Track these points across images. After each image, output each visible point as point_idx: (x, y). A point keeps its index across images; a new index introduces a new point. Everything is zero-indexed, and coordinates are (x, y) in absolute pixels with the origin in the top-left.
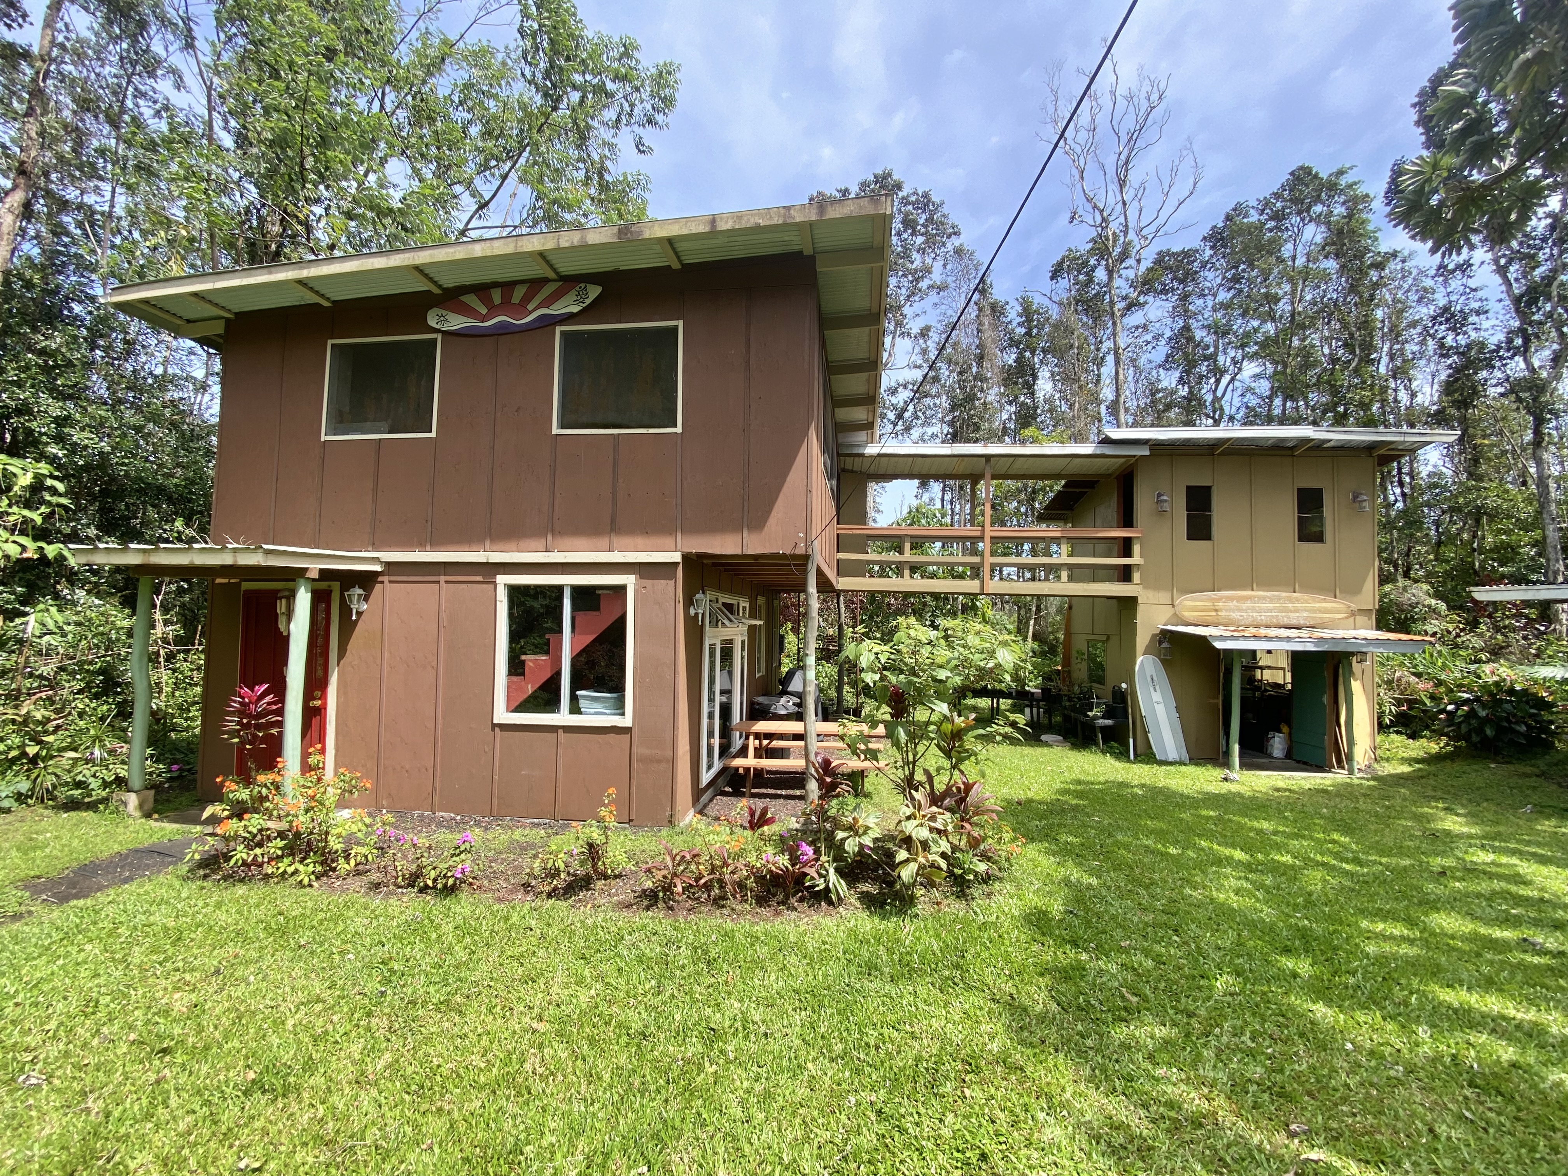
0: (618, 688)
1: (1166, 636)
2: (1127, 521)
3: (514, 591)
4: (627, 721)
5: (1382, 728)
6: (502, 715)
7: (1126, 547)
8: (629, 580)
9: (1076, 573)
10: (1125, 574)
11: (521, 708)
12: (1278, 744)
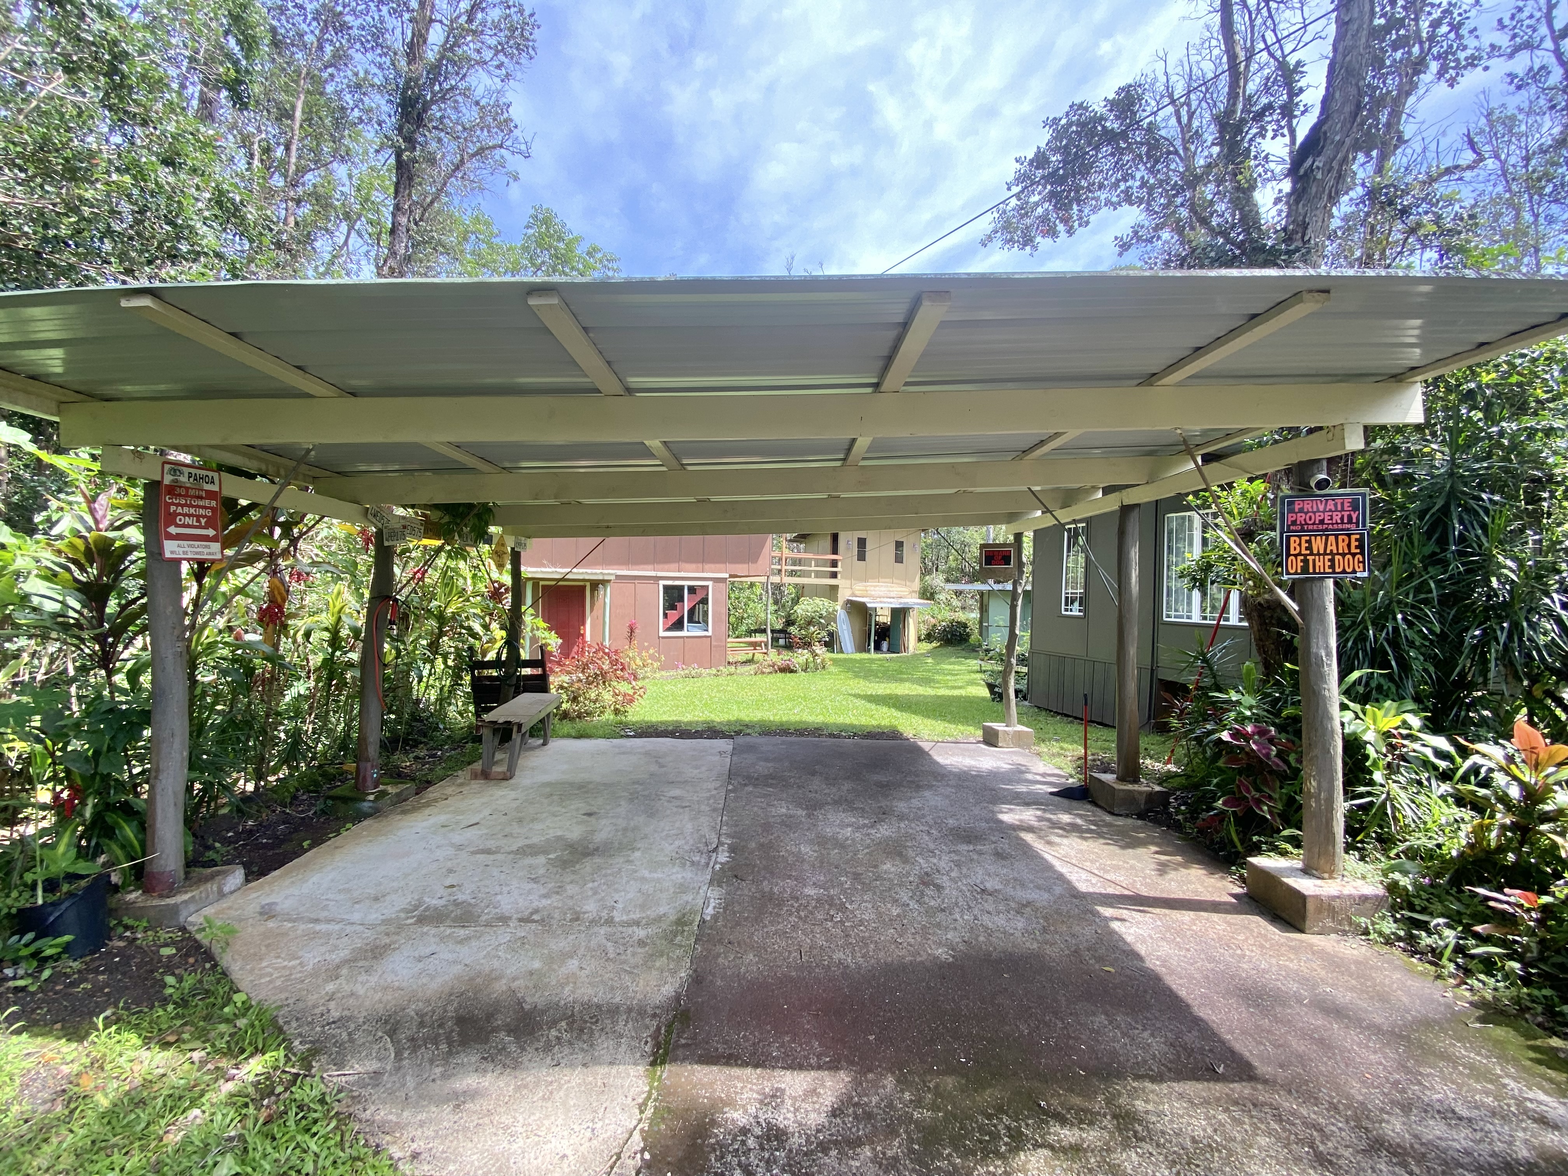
0: (706, 622)
1: (849, 602)
2: (835, 551)
3: (666, 588)
4: (710, 633)
5: (919, 640)
6: (662, 634)
7: (834, 564)
8: (710, 584)
9: (818, 575)
10: (834, 575)
11: (669, 629)
12: (885, 645)
